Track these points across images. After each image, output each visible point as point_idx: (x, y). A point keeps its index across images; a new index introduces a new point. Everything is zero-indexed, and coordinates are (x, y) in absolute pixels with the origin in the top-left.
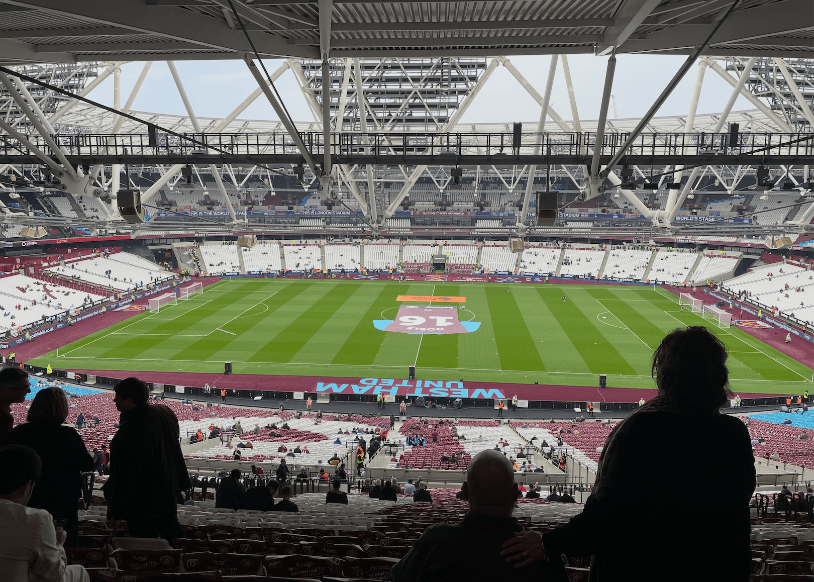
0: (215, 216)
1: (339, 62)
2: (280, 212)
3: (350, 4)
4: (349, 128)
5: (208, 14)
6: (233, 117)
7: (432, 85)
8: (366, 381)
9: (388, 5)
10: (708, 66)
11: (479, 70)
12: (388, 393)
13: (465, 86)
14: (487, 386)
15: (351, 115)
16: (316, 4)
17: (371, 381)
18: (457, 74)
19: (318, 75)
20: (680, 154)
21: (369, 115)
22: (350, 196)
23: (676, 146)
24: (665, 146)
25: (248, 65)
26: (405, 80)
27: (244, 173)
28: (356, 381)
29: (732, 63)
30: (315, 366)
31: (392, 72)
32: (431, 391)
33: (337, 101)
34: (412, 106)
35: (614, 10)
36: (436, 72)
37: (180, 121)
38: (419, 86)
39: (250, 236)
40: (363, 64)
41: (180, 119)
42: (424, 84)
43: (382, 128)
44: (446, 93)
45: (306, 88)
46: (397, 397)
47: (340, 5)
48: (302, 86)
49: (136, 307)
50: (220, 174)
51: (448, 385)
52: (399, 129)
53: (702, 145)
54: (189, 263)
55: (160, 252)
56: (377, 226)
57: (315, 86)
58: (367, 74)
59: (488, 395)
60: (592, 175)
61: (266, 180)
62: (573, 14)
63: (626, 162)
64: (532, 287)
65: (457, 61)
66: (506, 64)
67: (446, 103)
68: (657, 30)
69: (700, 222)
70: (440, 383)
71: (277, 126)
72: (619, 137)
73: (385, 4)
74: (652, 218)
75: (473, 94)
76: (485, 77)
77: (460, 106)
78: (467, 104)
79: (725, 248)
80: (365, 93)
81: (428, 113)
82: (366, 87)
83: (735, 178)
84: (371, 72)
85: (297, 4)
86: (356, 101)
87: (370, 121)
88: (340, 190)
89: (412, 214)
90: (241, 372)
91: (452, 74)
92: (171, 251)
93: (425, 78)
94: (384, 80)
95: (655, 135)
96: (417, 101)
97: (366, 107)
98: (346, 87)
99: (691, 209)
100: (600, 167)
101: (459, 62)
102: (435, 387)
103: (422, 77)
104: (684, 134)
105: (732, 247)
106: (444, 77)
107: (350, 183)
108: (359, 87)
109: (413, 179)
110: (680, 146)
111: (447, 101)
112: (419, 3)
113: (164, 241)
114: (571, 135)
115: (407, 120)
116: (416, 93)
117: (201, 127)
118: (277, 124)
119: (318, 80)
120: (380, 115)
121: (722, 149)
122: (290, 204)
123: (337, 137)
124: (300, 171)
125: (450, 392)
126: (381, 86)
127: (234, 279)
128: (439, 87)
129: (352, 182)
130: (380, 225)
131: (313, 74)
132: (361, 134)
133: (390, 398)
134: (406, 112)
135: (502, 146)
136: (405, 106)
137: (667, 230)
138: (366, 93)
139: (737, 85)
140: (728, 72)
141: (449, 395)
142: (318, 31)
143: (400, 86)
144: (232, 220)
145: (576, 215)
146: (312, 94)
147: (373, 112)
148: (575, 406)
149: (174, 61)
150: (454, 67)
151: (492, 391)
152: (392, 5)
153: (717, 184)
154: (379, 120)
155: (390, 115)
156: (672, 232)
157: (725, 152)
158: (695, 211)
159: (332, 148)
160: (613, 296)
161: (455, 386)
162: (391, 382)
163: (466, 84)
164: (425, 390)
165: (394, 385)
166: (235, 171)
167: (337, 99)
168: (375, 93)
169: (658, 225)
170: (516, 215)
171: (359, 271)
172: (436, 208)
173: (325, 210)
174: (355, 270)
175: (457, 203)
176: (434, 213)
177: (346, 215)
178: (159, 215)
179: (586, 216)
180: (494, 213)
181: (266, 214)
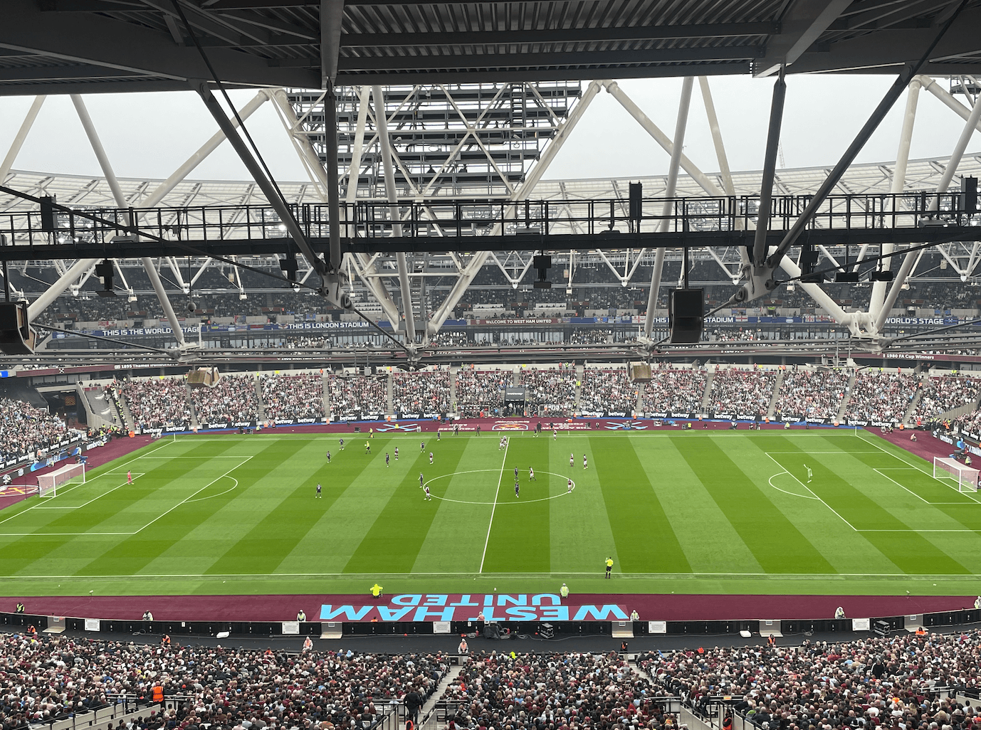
0: (148, 335)
1: (348, 91)
2: (254, 326)
3: (370, 6)
4: (367, 193)
5: (139, 23)
6: (180, 177)
7: (497, 124)
8: (402, 600)
9: (428, 7)
10: (923, 88)
11: (570, 100)
12: (439, 618)
13: (549, 125)
14: (599, 600)
15: (370, 172)
16: (315, 7)
17: (409, 600)
18: (535, 106)
19: (314, 110)
20: (890, 226)
21: (398, 171)
22: (369, 298)
23: (882, 214)
24: (866, 214)
25: (204, 100)
26: (454, 116)
27: (194, 265)
28: (385, 600)
29: (960, 83)
30: (316, 577)
31: (433, 103)
32: (508, 611)
33: (346, 151)
34: (467, 157)
35: (780, 10)
36: (503, 103)
37: (89, 185)
38: (476, 126)
39: (209, 370)
40: (387, 92)
41: (90, 181)
42: (483, 122)
43: (420, 192)
44: (520, 135)
45: (296, 132)
46: (453, 624)
47: (353, 8)
48: (290, 127)
49: (19, 490)
50: (156, 268)
51: (536, 600)
52: (446, 192)
53: (923, 213)
54: (106, 413)
55: (56, 396)
56: (415, 348)
57: (309, 128)
58: (393, 107)
59: (600, 614)
60: (756, 262)
61: (231, 276)
62: (717, 17)
63: (806, 239)
64: (664, 436)
65: (535, 85)
66: (611, 89)
67: (520, 151)
68: (846, 38)
69: (921, 325)
70: (523, 599)
71: (249, 189)
72: (795, 202)
73: (424, 6)
74: (849, 324)
75: (561, 136)
76: (580, 110)
77: (541, 155)
78: (552, 151)
79: (962, 366)
80: (391, 137)
81: (491, 168)
82: (392, 127)
83: (972, 257)
84: (400, 104)
85: (285, 7)
86: (377, 149)
87: (400, 180)
88: (352, 288)
89: (469, 324)
90: (195, 591)
91: (528, 106)
92: (75, 394)
93: (485, 112)
94: (420, 116)
95: (849, 198)
96: (474, 148)
97: (393, 159)
98: (361, 128)
99: (906, 306)
100: (767, 250)
101: (537, 87)
102: (515, 606)
103: (481, 111)
104: (894, 196)
105: (972, 364)
106: (515, 111)
107: (370, 279)
108: (382, 128)
109: (472, 271)
110: (889, 213)
111: (521, 148)
112: (478, 4)
113: (64, 379)
114: (720, 200)
115: (460, 179)
116: (471, 136)
117: (124, 194)
118: (248, 185)
119: (314, 118)
120: (416, 171)
121: (953, 217)
122: (271, 312)
123: (350, 210)
124: (290, 265)
125: (539, 612)
126: (416, 126)
127: (181, 438)
128: (508, 126)
129: (373, 278)
130: (420, 346)
131: (306, 108)
132: (386, 204)
133: (442, 627)
134: (457, 166)
135: (613, 219)
136: (455, 156)
137: (873, 343)
138: (394, 136)
139: (970, 117)
140: (954, 95)
141: (538, 618)
142: (319, 47)
143: (447, 125)
144: (178, 342)
145: (728, 320)
146: (306, 141)
147: (405, 167)
148: (742, 627)
149: (82, 95)
150: (530, 95)
151: (607, 608)
152: (436, 7)
153: (943, 266)
154: (415, 179)
155: (431, 171)
156: (881, 345)
157: (959, 220)
158: (911, 308)
159: (342, 227)
160: (793, 447)
161: (546, 601)
162: (442, 600)
163: (551, 121)
164: (499, 611)
165: (447, 604)
166: (179, 262)
167: (346, 147)
168: (406, 137)
169: (860, 334)
170: (633, 322)
171: (386, 417)
172: (508, 312)
173: (327, 321)
174: (380, 415)
175: (541, 305)
176: (504, 322)
177: (363, 328)
178: (54, 336)
179: (743, 320)
180: (599, 320)
181: (232, 329)
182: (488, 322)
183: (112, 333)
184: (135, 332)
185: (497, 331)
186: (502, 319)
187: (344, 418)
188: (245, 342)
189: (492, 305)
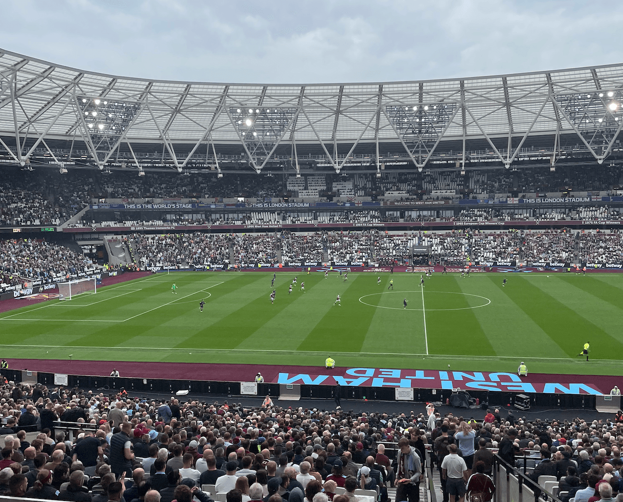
0: (156, 209)
2: (229, 205)
8: (356, 372)
12: (399, 388)
28: (340, 371)
32: (468, 384)
46: (415, 393)
49: (45, 296)
51: (494, 377)
54: (121, 256)
59: (571, 391)
64: (549, 276)
70: (479, 376)
89: (382, 205)
92: (103, 247)
102: (474, 381)
125: (503, 387)
133: (405, 395)
145: (585, 200)
151: (575, 387)
161: (505, 379)
162: (396, 374)
164: (457, 383)
165: (403, 377)
170: (509, 202)
171: (323, 264)
172: (411, 197)
173: (280, 202)
174: (318, 263)
175: (436, 191)
176: (408, 203)
177: (305, 207)
178: (91, 207)
179: (598, 200)
180: (481, 201)
181: (213, 206)
182: (396, 203)
183: (131, 206)
184: (146, 206)
185: (403, 211)
186: (407, 202)
187: (292, 264)
188: (222, 215)
189: (398, 192)
